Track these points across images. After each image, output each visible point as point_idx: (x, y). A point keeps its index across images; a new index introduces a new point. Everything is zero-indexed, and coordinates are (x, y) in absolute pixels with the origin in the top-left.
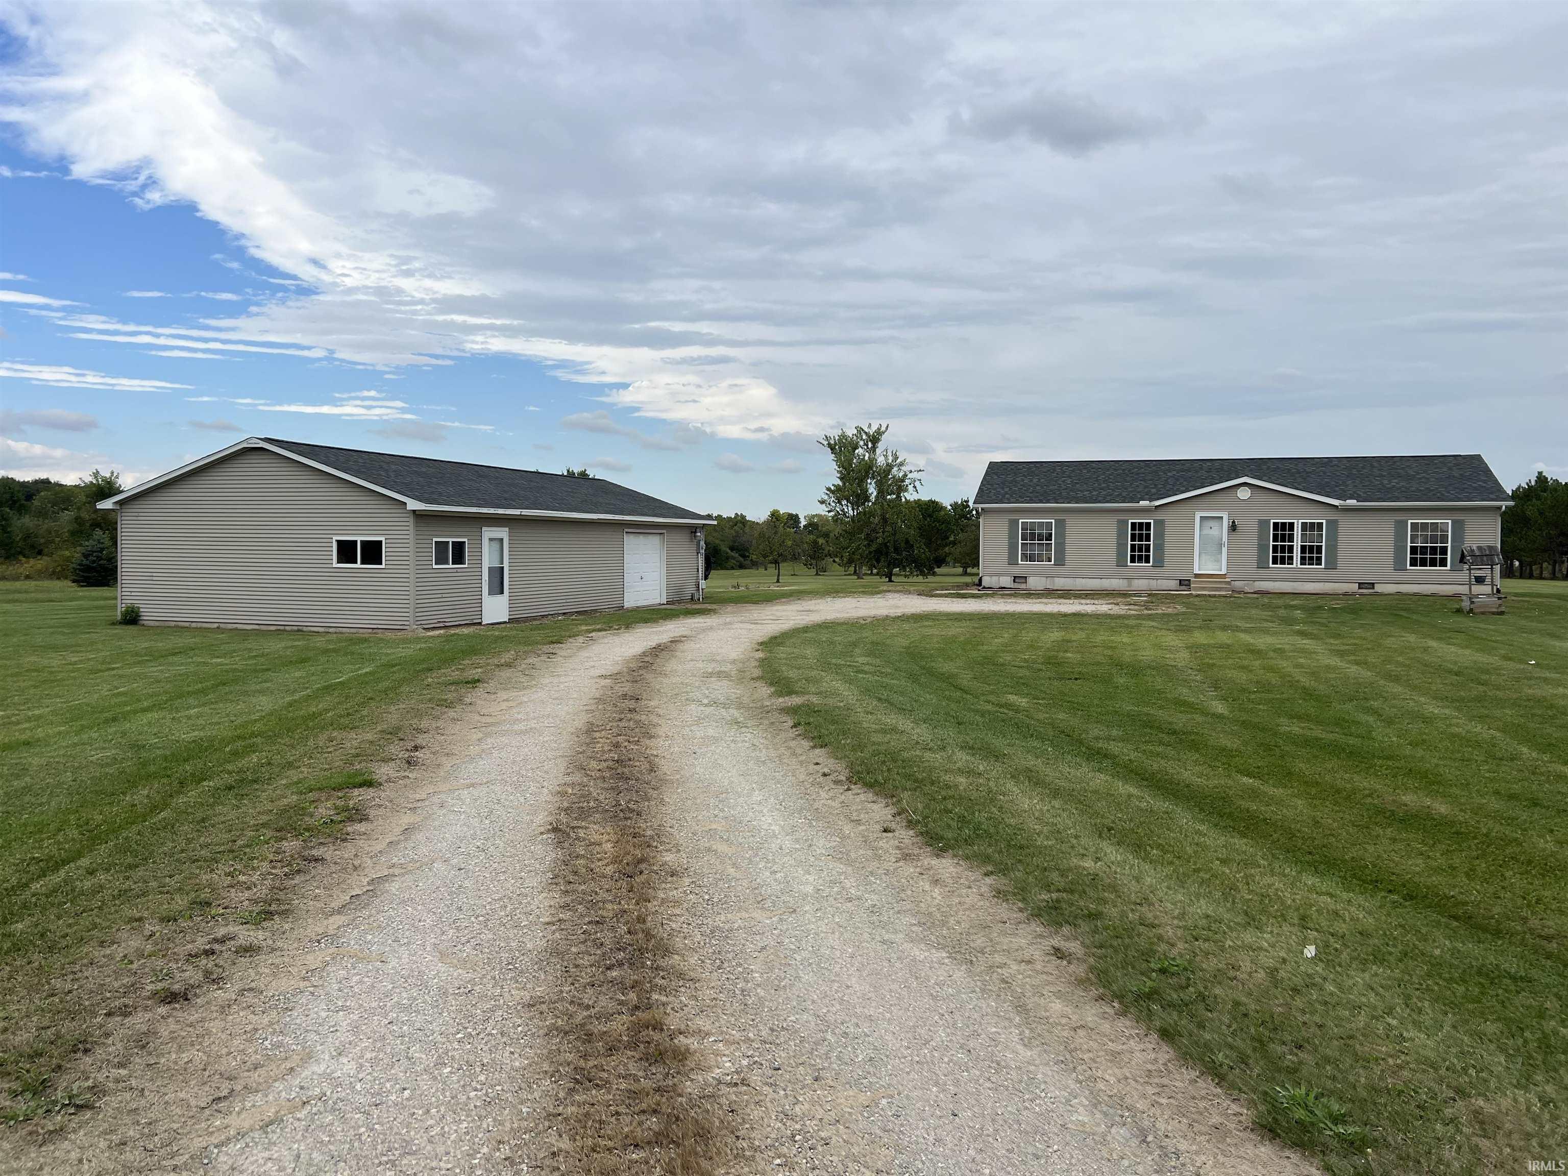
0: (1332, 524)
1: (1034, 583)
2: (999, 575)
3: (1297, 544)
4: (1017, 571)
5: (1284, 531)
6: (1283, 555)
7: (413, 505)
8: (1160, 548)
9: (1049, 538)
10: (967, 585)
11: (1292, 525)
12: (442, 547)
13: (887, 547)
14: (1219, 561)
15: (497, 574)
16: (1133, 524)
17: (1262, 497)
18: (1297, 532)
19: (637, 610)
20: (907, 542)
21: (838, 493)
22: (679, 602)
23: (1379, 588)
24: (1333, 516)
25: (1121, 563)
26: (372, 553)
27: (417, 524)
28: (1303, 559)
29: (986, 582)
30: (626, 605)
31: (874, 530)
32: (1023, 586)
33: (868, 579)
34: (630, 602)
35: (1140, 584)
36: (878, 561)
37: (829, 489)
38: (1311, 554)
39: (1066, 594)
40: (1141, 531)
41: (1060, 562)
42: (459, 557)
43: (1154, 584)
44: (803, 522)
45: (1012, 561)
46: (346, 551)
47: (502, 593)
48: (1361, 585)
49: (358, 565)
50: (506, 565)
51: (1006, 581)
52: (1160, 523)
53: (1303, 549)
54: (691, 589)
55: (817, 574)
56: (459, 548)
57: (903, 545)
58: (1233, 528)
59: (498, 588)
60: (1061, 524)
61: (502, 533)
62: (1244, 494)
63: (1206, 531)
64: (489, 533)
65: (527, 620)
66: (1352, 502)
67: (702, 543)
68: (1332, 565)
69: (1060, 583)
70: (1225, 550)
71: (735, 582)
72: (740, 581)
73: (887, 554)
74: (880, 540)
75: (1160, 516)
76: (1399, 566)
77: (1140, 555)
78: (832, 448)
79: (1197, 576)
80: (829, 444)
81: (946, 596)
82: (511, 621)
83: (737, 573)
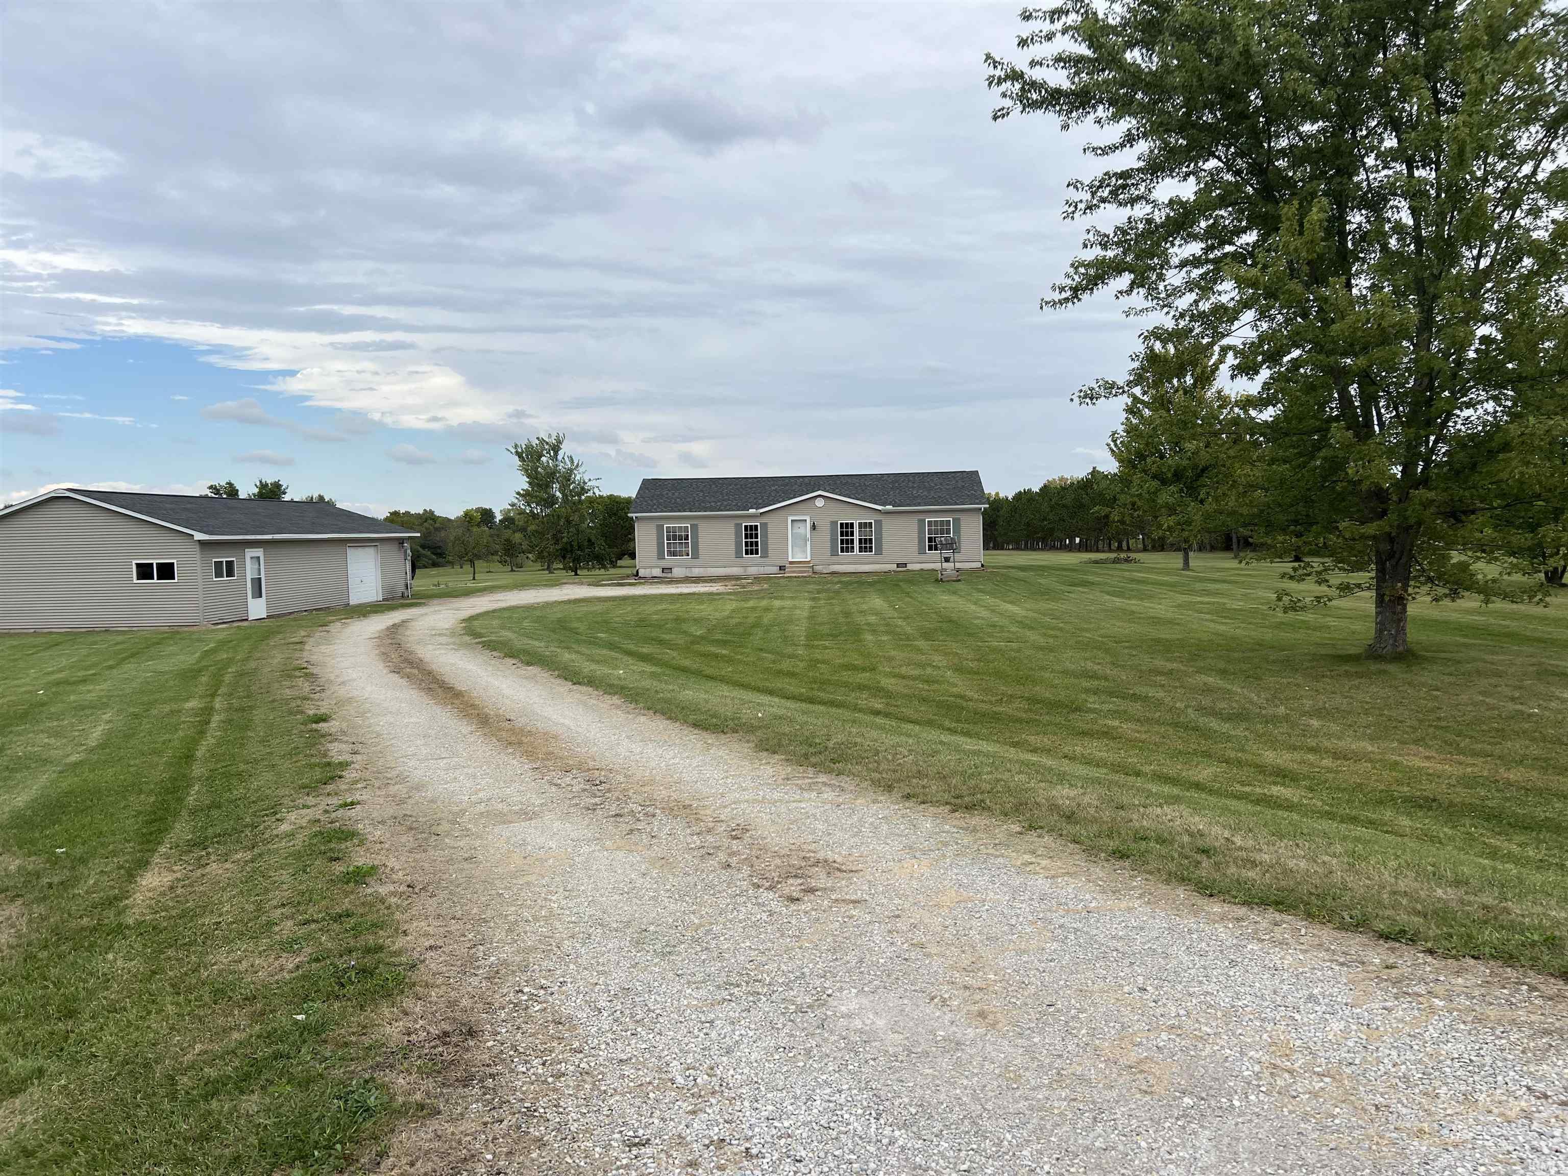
0: (878, 522)
1: (678, 572)
2: (651, 567)
3: (856, 537)
4: (664, 564)
5: (847, 529)
6: (847, 546)
7: (199, 536)
8: (765, 543)
9: (687, 538)
10: (628, 577)
11: (852, 524)
12: (218, 565)
13: (572, 546)
14: (805, 552)
15: (257, 583)
16: (746, 527)
17: (832, 504)
18: (856, 529)
19: (360, 606)
20: (589, 540)
21: (526, 496)
22: (393, 599)
23: (910, 567)
24: (879, 517)
25: (738, 555)
26: (166, 571)
27: (202, 550)
28: (860, 548)
29: (642, 573)
30: (351, 603)
31: (560, 532)
32: (669, 575)
33: (558, 573)
34: (353, 601)
35: (753, 571)
36: (564, 557)
37: (518, 493)
38: (866, 545)
39: (697, 580)
40: (751, 532)
41: (696, 556)
42: (230, 573)
43: (762, 570)
44: (499, 517)
45: (661, 556)
46: (144, 571)
47: (261, 596)
48: (898, 565)
49: (155, 581)
50: (263, 576)
51: (657, 572)
52: (765, 525)
53: (860, 540)
54: (401, 589)
55: (512, 570)
56: (230, 564)
57: (586, 543)
58: (814, 527)
59: (258, 593)
60: (694, 527)
61: (259, 552)
62: (820, 503)
63: (796, 531)
64: (250, 553)
65: (279, 616)
66: (889, 507)
67: (409, 551)
68: (879, 552)
69: (696, 572)
70: (809, 543)
71: (435, 581)
72: (441, 579)
73: (572, 551)
74: (565, 540)
75: (764, 520)
76: (922, 551)
77: (752, 549)
78: (519, 455)
79: (791, 563)
80: (517, 453)
81: (609, 585)
82: (269, 617)
83: (434, 571)
